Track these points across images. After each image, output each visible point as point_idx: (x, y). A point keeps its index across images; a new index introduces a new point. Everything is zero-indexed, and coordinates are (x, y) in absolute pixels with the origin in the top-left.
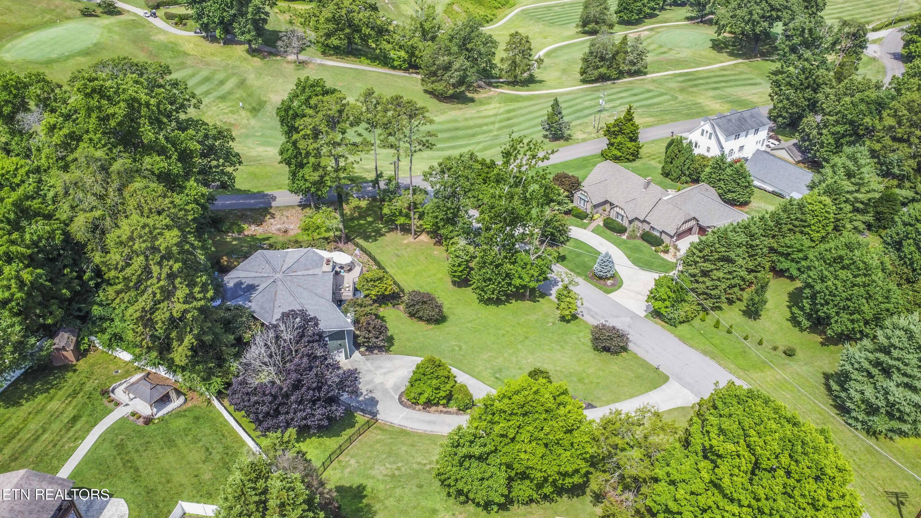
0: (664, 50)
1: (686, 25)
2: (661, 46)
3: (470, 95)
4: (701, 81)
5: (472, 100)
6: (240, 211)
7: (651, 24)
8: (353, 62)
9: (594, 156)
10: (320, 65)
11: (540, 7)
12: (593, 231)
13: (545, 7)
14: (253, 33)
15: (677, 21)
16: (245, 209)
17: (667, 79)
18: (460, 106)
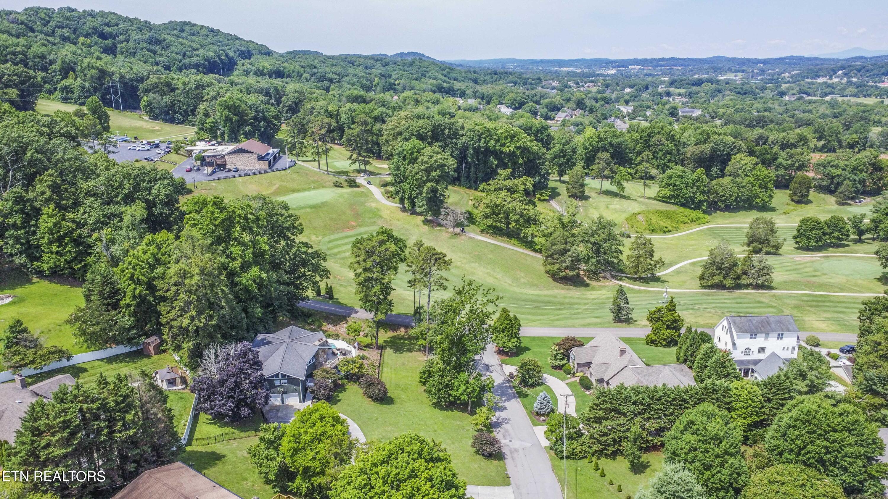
0: (817, 273)
1: (872, 258)
2: (816, 271)
3: (588, 281)
4: (828, 304)
5: (587, 285)
6: (327, 313)
7: (832, 252)
8: (502, 241)
9: (640, 339)
10: (472, 238)
11: (731, 228)
12: (567, 384)
13: (736, 228)
14: (426, 207)
15: (865, 253)
16: (330, 314)
17: (789, 297)
18: (571, 287)
